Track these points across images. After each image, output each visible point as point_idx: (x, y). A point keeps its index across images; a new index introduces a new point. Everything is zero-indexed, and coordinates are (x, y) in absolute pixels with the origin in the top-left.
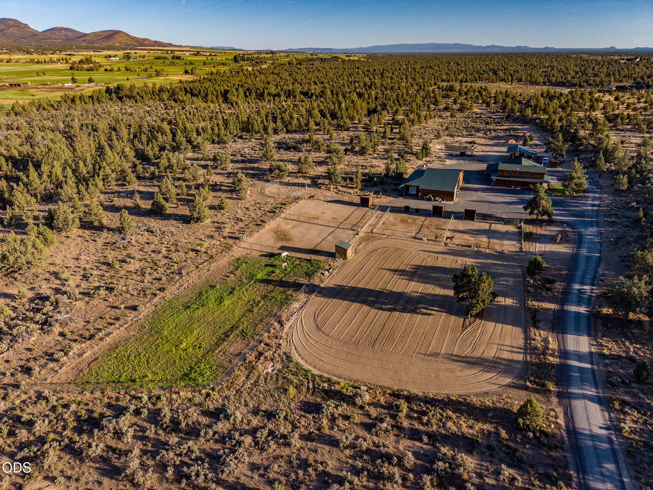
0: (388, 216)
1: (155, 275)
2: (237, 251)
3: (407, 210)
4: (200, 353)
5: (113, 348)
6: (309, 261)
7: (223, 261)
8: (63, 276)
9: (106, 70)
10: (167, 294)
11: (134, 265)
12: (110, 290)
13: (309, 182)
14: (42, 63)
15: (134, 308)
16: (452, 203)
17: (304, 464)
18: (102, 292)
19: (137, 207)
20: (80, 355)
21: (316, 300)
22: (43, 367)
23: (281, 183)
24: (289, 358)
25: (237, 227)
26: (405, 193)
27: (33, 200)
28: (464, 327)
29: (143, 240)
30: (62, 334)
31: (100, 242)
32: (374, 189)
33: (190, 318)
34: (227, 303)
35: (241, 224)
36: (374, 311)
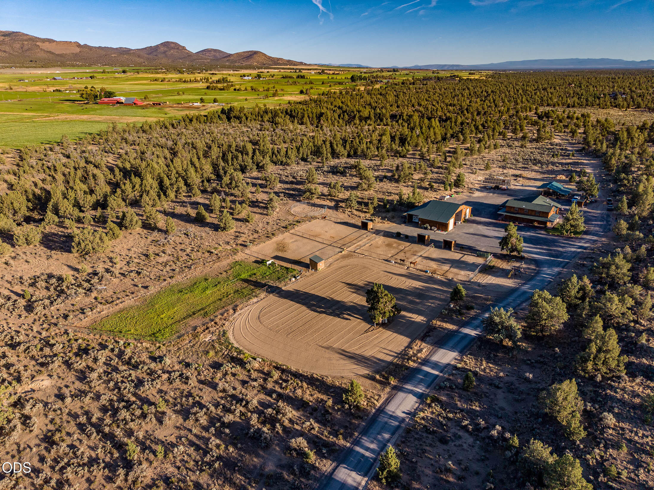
0: (380, 240)
1: (174, 267)
2: (240, 256)
3: (398, 236)
4: (170, 322)
5: (121, 311)
6: (287, 269)
7: (225, 263)
8: (115, 261)
9: (235, 90)
10: (173, 282)
11: (164, 258)
12: (139, 273)
13: (332, 204)
14: (188, 82)
15: (146, 287)
16: (445, 233)
17: (190, 395)
18: (133, 275)
19: (188, 215)
20: (99, 312)
21: (272, 297)
22: (75, 316)
23: (308, 203)
24: (224, 333)
25: (251, 238)
26: (409, 221)
27: (123, 204)
28: (366, 332)
29: (178, 240)
30: (96, 298)
31: (150, 238)
32: (384, 215)
33: (179, 299)
34: (208, 292)
35: (256, 236)
36: (308, 311)
